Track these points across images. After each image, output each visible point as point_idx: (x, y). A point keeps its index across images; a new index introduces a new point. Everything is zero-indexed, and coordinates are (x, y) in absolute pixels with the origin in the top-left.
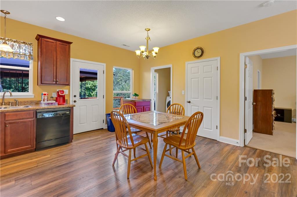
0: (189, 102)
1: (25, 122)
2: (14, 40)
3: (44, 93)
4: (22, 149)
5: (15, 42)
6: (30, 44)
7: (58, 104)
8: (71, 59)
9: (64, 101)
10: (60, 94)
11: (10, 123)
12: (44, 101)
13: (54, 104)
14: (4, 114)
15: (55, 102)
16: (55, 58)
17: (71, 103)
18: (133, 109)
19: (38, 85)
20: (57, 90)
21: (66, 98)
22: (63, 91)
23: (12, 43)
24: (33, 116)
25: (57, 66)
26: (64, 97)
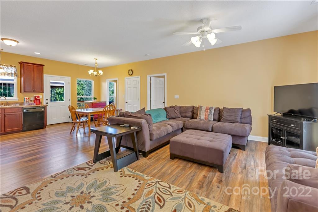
0: (127, 102)
1: (16, 114)
2: (4, 65)
3: (26, 97)
4: (15, 130)
5: (5, 66)
6: (15, 67)
7: (36, 105)
8: (44, 75)
9: (40, 102)
10: (37, 98)
11: (7, 115)
12: (26, 102)
13: (33, 104)
14: (4, 109)
15: (33, 103)
16: (33, 76)
17: (44, 104)
18: (86, 106)
19: (21, 92)
20: (35, 96)
21: (41, 101)
22: (39, 96)
23: (3, 66)
24: (20, 111)
25: (35, 80)
26: (39, 100)
